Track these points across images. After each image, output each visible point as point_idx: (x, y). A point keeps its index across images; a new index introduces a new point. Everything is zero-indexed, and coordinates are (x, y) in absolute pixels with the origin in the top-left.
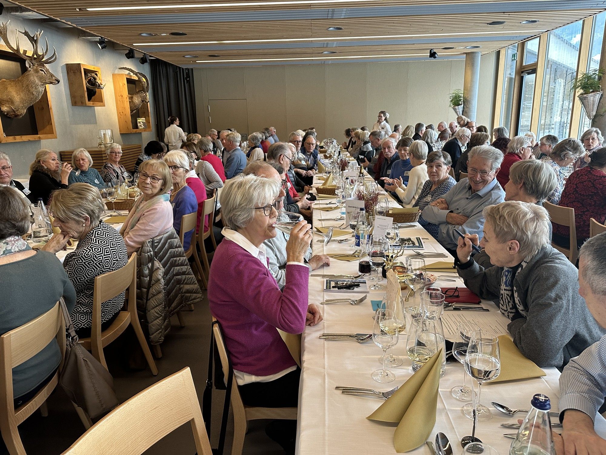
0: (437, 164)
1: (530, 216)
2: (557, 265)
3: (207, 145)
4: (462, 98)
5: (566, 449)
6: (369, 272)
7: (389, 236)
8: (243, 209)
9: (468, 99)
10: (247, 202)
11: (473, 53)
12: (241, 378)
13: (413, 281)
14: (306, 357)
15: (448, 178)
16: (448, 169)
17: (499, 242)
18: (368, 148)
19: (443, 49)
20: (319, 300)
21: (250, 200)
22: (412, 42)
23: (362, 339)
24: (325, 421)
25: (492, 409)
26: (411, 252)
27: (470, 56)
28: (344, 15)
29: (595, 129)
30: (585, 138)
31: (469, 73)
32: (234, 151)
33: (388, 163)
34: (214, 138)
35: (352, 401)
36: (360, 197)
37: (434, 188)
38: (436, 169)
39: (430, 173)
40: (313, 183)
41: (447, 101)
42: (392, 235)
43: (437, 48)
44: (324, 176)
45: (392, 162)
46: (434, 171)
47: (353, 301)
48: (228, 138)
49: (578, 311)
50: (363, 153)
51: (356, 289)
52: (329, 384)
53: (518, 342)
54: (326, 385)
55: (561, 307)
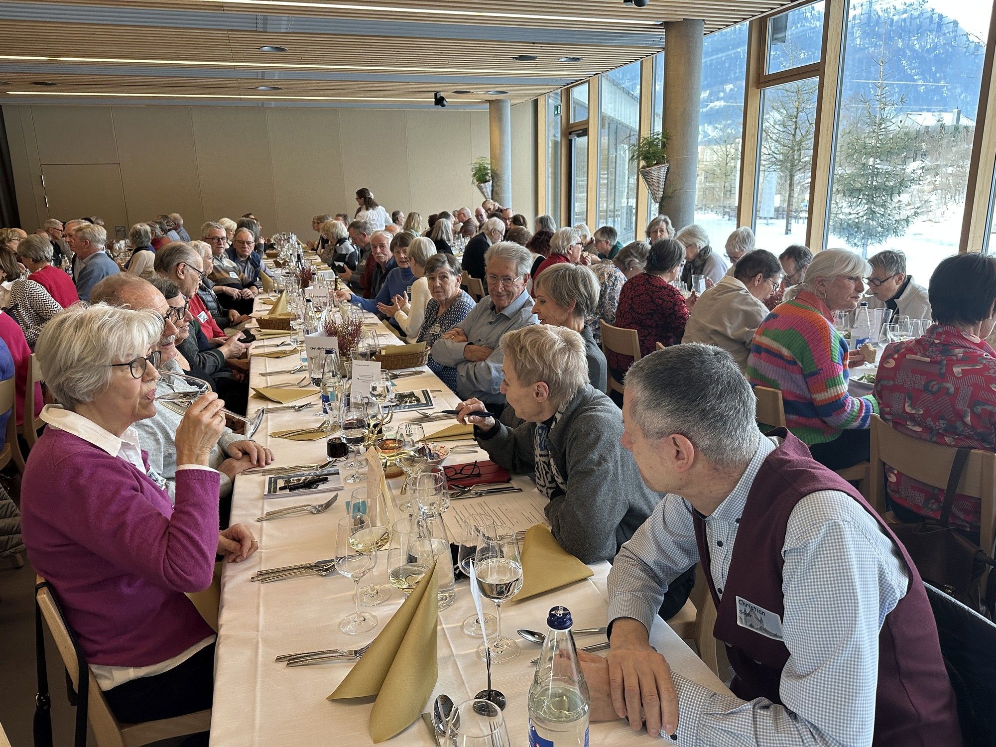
0: (441, 275)
1: (559, 345)
2: (598, 413)
3: (38, 249)
4: (489, 171)
5: (611, 678)
6: (346, 455)
7: (375, 393)
8: (88, 368)
9: (498, 172)
10: (95, 354)
11: (499, 101)
12: (106, 678)
13: (411, 460)
14: (226, 617)
15: (460, 295)
16: (458, 280)
17: (522, 386)
18: (348, 249)
19: (455, 92)
20: (254, 515)
21: (102, 350)
22: (406, 79)
23: (324, 568)
24: (253, 720)
25: (519, 640)
26: (415, 414)
27: (495, 106)
28: (285, 27)
29: (663, 217)
30: (652, 230)
31: (496, 132)
32: (92, 258)
33: (381, 272)
34: (57, 235)
35: (305, 675)
36: (331, 331)
37: (442, 311)
38: (441, 282)
39: (434, 289)
40: (254, 309)
41: (468, 176)
42: (379, 390)
43: (445, 90)
44: (272, 297)
45: (388, 271)
46: (438, 285)
47: (315, 507)
48: (80, 234)
49: (630, 475)
50: (342, 258)
51: (321, 487)
52: (265, 655)
53: (556, 531)
54: (260, 659)
55: (607, 472)
